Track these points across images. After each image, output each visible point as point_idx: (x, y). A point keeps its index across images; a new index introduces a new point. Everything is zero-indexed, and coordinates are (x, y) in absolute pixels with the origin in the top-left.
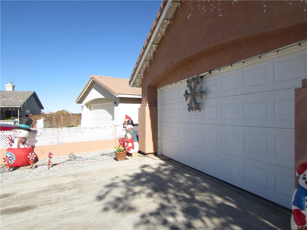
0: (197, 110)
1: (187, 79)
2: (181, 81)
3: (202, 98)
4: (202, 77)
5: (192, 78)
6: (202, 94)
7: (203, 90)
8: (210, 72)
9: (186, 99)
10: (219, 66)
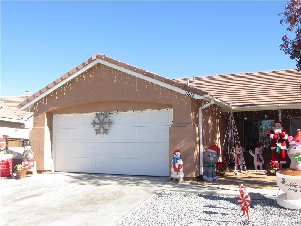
0: (105, 134)
1: (95, 113)
2: (88, 113)
3: (109, 127)
4: (110, 114)
5: (100, 113)
6: (110, 124)
7: (111, 122)
8: (117, 112)
9: (94, 126)
10: (125, 109)
